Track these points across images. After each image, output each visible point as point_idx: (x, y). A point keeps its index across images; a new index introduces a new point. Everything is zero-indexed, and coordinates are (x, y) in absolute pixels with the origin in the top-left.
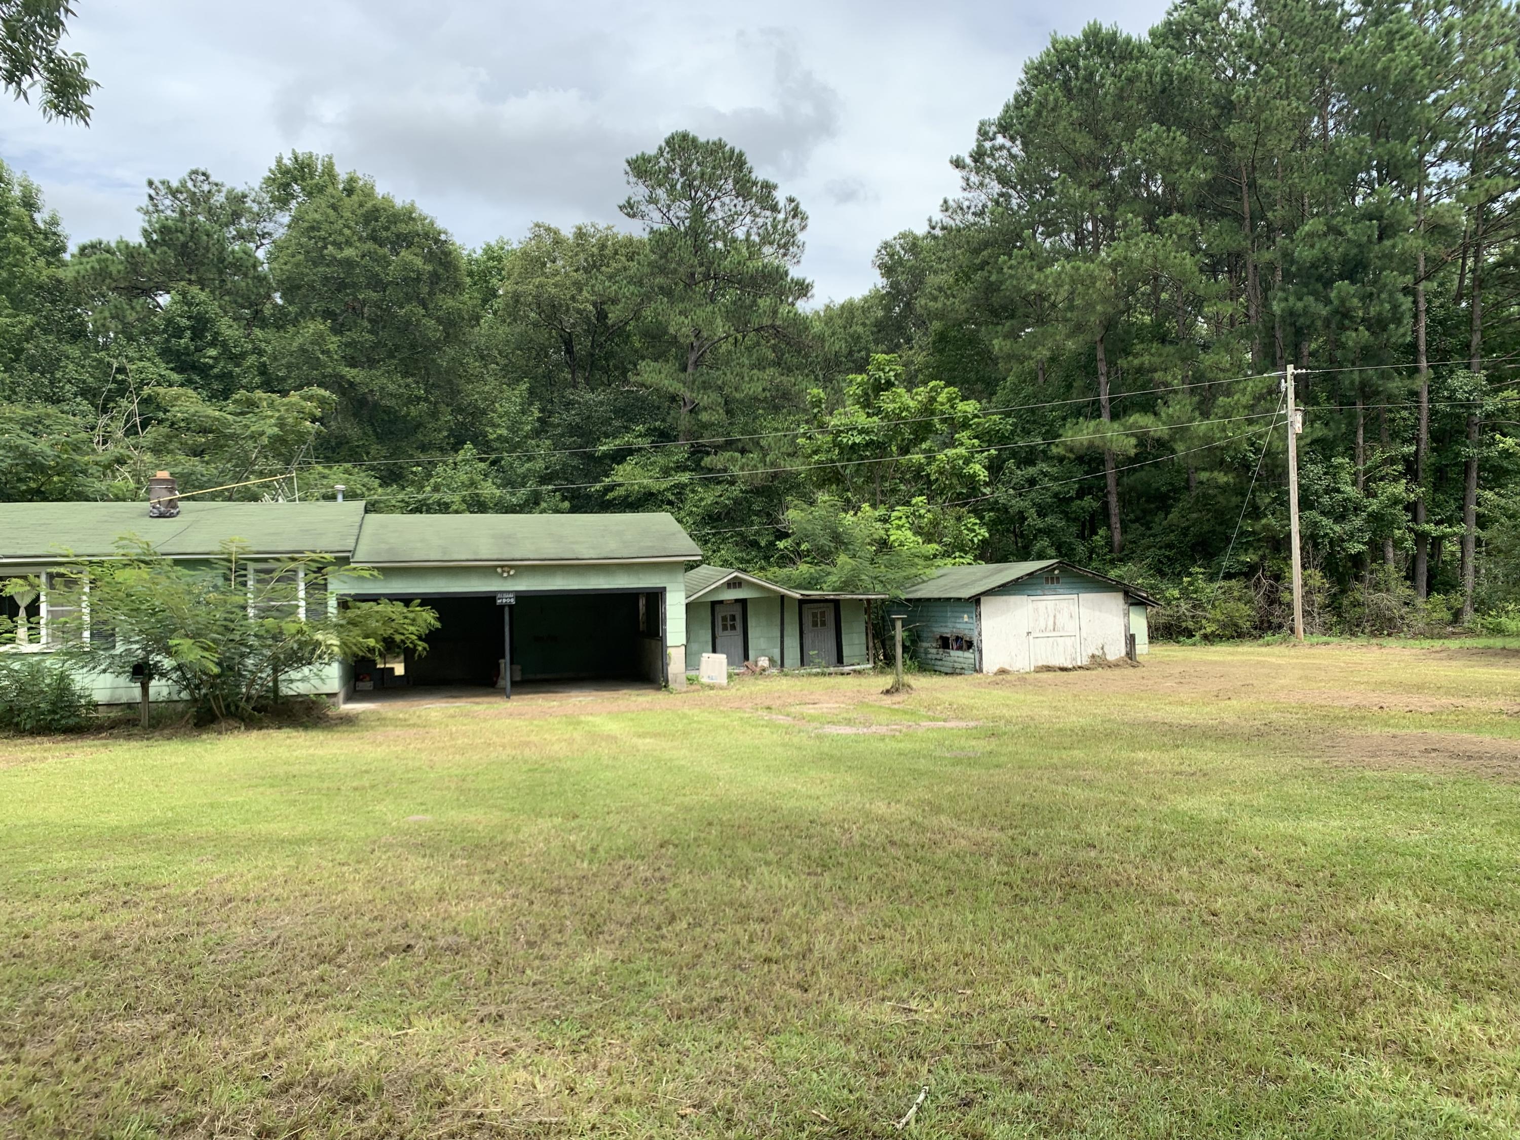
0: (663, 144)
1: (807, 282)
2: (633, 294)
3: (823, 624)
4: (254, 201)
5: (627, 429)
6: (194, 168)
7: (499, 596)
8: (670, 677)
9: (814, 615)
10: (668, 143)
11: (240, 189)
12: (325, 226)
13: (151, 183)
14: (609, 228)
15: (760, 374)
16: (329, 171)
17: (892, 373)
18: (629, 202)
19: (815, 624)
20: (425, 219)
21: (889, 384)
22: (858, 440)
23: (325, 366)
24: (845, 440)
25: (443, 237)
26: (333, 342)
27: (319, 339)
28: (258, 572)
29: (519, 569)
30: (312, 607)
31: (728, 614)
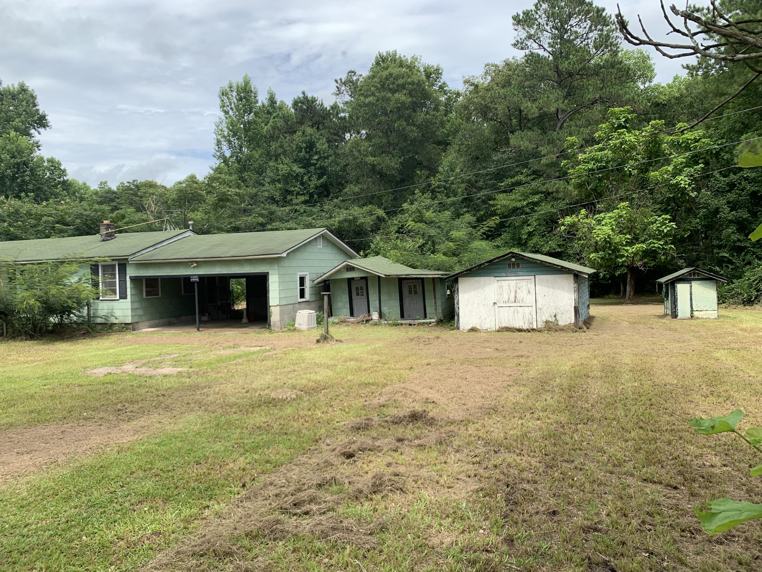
3: (416, 293)
7: (192, 277)
8: (272, 323)
9: (410, 287)
17: (623, 120)
19: (410, 292)
21: (621, 127)
28: (103, 266)
29: (200, 263)
30: (121, 282)
31: (359, 286)
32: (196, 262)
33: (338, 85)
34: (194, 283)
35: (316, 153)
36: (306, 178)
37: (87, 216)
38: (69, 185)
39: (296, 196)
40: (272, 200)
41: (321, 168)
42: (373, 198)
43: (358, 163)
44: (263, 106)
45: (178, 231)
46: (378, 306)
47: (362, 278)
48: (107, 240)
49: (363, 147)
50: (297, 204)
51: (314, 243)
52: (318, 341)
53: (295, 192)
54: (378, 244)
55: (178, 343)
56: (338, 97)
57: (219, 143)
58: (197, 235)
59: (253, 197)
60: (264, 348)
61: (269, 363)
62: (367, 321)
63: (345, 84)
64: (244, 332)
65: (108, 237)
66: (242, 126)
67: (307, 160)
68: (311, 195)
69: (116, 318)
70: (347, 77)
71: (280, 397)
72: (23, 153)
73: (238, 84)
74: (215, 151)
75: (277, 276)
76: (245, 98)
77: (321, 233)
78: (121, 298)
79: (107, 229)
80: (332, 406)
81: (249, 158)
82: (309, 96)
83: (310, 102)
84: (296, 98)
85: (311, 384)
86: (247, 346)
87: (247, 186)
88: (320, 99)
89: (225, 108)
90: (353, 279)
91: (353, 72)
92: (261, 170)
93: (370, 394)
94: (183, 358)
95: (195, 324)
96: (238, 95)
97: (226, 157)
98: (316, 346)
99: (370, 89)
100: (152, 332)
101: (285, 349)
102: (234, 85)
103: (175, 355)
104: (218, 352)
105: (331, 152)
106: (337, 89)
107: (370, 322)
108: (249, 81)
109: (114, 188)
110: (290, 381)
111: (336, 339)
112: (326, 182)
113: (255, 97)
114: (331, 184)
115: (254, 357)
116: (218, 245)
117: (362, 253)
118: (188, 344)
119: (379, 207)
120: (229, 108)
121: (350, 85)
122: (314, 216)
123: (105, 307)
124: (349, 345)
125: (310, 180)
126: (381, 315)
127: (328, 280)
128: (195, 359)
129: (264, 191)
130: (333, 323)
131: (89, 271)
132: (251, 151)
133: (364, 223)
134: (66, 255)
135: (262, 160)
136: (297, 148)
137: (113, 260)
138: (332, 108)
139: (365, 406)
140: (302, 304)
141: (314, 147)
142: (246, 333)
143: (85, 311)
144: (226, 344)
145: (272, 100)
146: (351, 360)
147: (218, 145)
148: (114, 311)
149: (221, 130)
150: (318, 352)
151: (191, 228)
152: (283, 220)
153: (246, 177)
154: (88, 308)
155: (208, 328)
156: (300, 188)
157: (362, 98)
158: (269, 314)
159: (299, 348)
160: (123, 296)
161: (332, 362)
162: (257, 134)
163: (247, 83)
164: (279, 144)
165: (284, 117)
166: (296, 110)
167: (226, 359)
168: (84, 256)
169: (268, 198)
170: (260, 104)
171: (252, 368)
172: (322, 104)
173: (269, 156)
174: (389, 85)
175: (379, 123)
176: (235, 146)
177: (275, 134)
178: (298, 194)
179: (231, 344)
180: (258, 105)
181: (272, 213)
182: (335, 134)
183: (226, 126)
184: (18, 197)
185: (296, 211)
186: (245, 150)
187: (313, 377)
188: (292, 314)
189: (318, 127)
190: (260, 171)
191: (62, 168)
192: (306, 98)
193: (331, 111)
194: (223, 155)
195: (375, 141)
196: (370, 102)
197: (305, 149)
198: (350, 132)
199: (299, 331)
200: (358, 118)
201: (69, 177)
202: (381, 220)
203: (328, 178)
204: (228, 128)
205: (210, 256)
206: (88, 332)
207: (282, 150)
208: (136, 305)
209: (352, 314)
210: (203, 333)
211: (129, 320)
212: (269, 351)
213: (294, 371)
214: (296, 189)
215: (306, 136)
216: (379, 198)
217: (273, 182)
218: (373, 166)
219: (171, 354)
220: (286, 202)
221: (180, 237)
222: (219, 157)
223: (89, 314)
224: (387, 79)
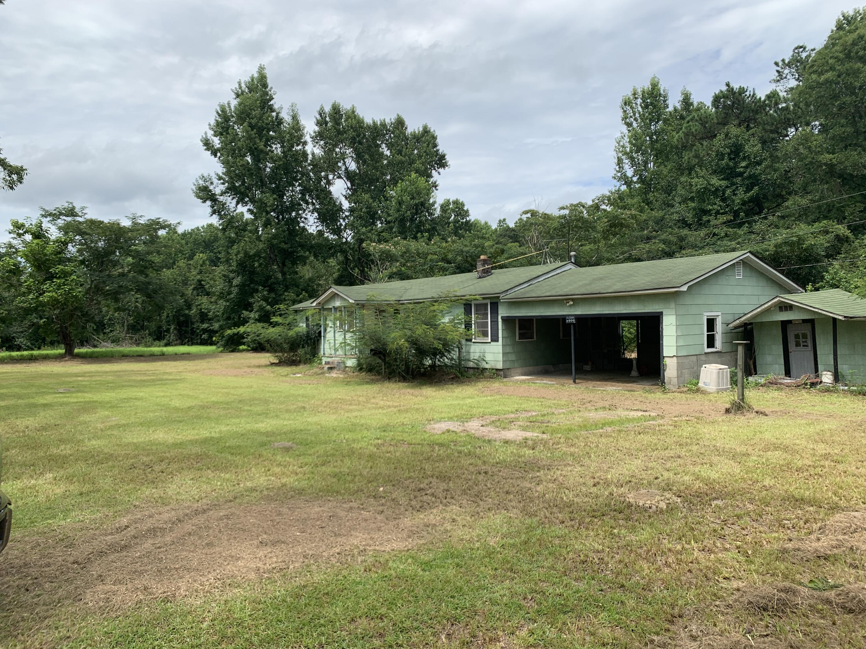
7: (567, 318)
8: (666, 380)
28: (477, 305)
29: (577, 301)
30: (493, 323)
31: (800, 333)
32: (572, 300)
33: (779, 69)
34: (570, 324)
35: (744, 158)
36: (728, 192)
37: (467, 252)
38: (471, 225)
39: (716, 216)
40: (684, 223)
41: (750, 177)
42: (829, 211)
43: (806, 165)
44: (675, 110)
45: (559, 264)
46: (832, 362)
47: (804, 321)
48: (484, 277)
49: (815, 142)
50: (716, 226)
51: (730, 273)
52: (728, 411)
53: (714, 212)
54: (836, 273)
55: (543, 398)
56: (778, 84)
57: (620, 162)
58: (579, 268)
59: (660, 222)
60: (647, 414)
61: (646, 439)
62: (813, 385)
63: (789, 65)
64: (630, 389)
65: (485, 273)
66: (648, 138)
67: (731, 169)
68: (736, 214)
69: (487, 363)
70: (793, 56)
71: (641, 504)
72: (421, 194)
73: (643, 89)
74: (615, 172)
75: (674, 317)
76: (652, 104)
77: (741, 258)
78: (492, 340)
79: (483, 265)
80: (722, 537)
81: (657, 174)
82: (736, 86)
83: (737, 94)
84: (717, 93)
85: (698, 484)
86: (627, 409)
87: (652, 210)
88: (751, 89)
89: (628, 120)
90: (790, 322)
91: (801, 47)
92: (670, 188)
93: (802, 523)
94: (540, 418)
95: (571, 374)
96: (644, 101)
97: (628, 178)
98: (724, 417)
99: (827, 62)
100: (523, 381)
101: (676, 419)
102: (639, 91)
103: (534, 414)
104: (586, 414)
105: (765, 154)
106: (777, 74)
107: (818, 387)
108: (658, 83)
109: (512, 225)
110: (666, 475)
111: (756, 409)
112: (757, 194)
113: (665, 101)
114: (765, 197)
115: (630, 426)
116: (601, 279)
117: (809, 287)
118: (555, 400)
119: (840, 222)
120: (632, 119)
121: (797, 66)
122: (740, 240)
123: (477, 351)
124: (777, 422)
125: (735, 195)
126: (837, 378)
127: (751, 324)
128: (554, 421)
129: (672, 213)
130: (757, 384)
131: (463, 310)
132: (658, 167)
133: (815, 245)
134: (440, 294)
135: (671, 177)
136: (717, 155)
137: (484, 298)
138: (768, 97)
139: (785, 551)
140: (711, 355)
141: (741, 151)
142: (631, 391)
143: (455, 355)
144: (601, 404)
145: (686, 101)
146: (776, 448)
147: (618, 164)
148: (486, 355)
149: (623, 147)
150: (725, 428)
151: (573, 260)
152: (696, 246)
153: (651, 199)
154: (459, 350)
155: (587, 380)
156: (720, 206)
157: (814, 76)
158: (662, 368)
159: (698, 418)
160: (495, 339)
161: (743, 449)
162: (666, 146)
163: (655, 86)
164: (693, 153)
165: (700, 119)
166: (717, 108)
167: (592, 425)
168: (458, 294)
169: (679, 221)
170: (671, 109)
171: (621, 442)
172: (754, 94)
173: (680, 170)
174: (857, 53)
175: (840, 108)
176: (639, 163)
177: (688, 142)
178: (718, 213)
179: (607, 404)
180: (667, 110)
181: (682, 239)
182: (772, 132)
183: (628, 140)
184: (415, 238)
185: (714, 234)
186: (651, 165)
187: (706, 472)
188: (695, 368)
189: (748, 125)
190: (669, 190)
191: (465, 209)
192: (730, 90)
193: (767, 102)
194: (625, 175)
195: (837, 131)
196: (827, 81)
197: (729, 154)
198: (795, 125)
199: (704, 392)
200: (808, 105)
201: (472, 217)
202: (842, 240)
203: (761, 189)
204: (630, 142)
205: (588, 292)
206: (457, 377)
207: (697, 161)
208: (509, 349)
209: (788, 373)
210: (580, 386)
211: (500, 366)
212: (654, 419)
213: (679, 457)
214: (715, 207)
215: (730, 139)
216: (841, 210)
217: (684, 201)
218: (831, 166)
219: (529, 411)
220: (700, 224)
221: (559, 271)
222: (620, 179)
223: (459, 358)
224: (854, 44)
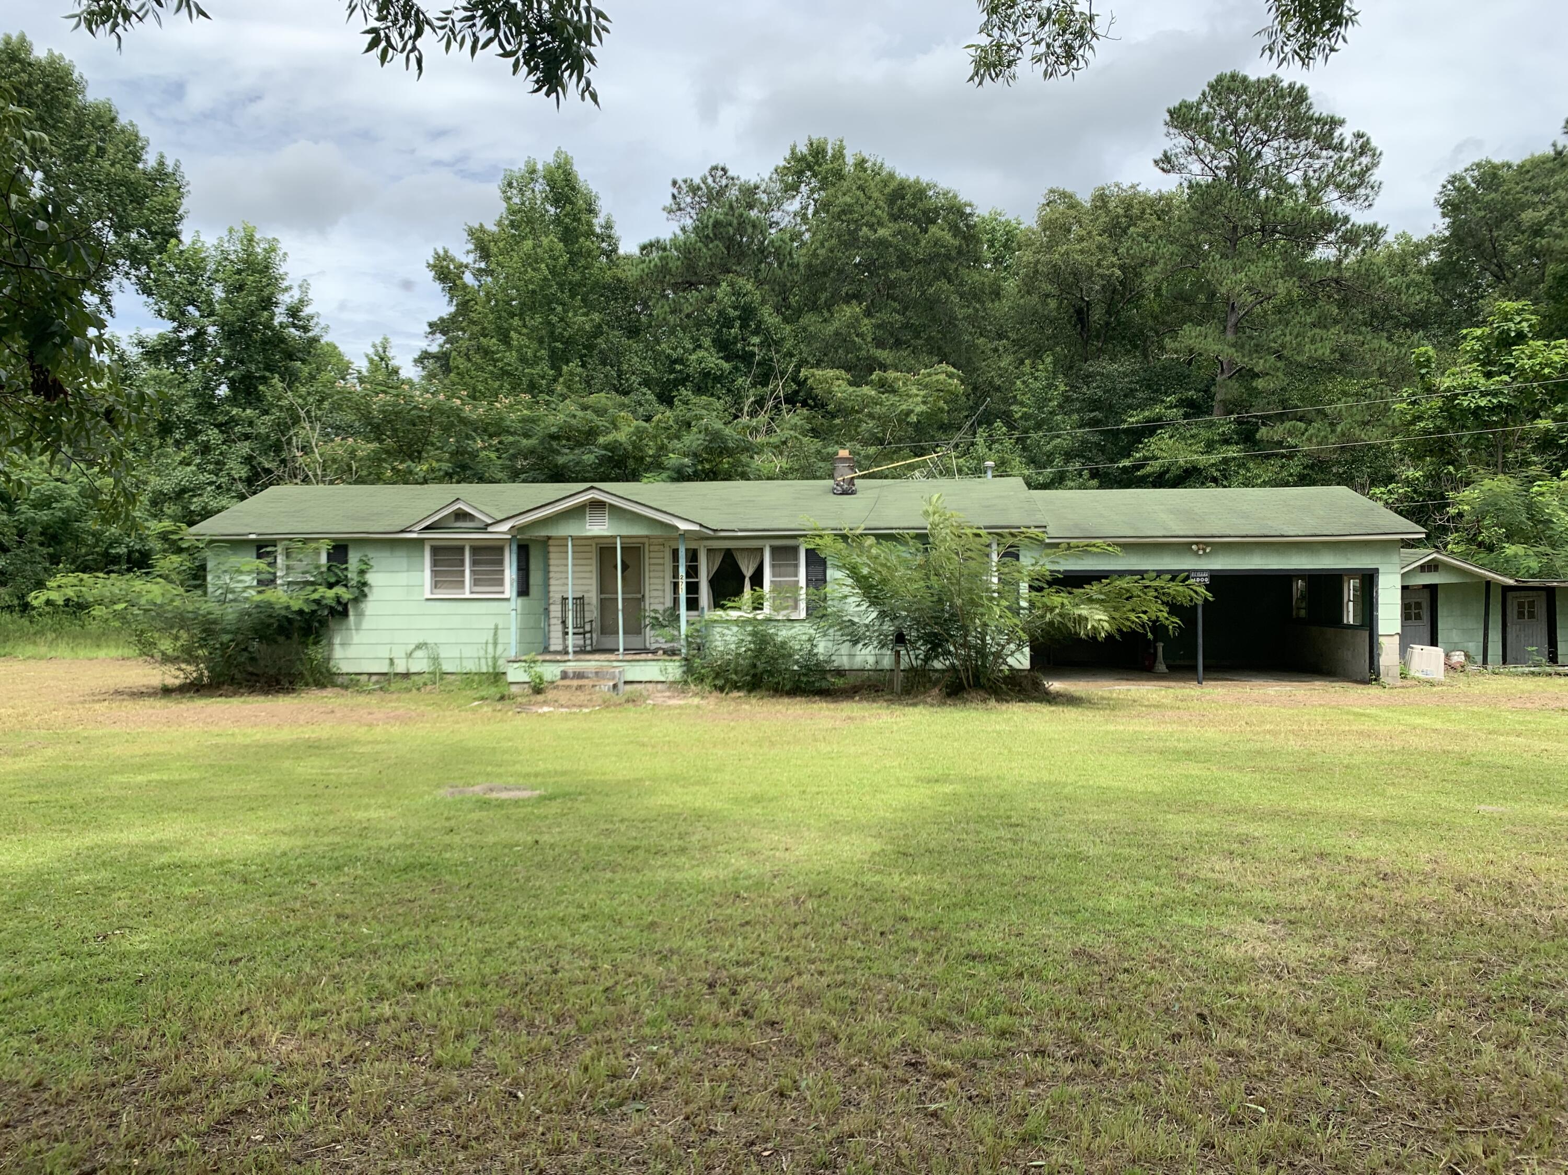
0: (1207, 90)
1: (1379, 227)
2: (1172, 253)
4: (764, 192)
5: (1155, 401)
6: (714, 164)
8: (1382, 669)
9: (1521, 605)
10: (1212, 87)
11: (753, 180)
12: (857, 208)
13: (674, 183)
14: (1133, 187)
15: (1323, 333)
16: (839, 155)
17: (1525, 324)
18: (1165, 155)
19: (1521, 615)
20: (948, 192)
21: (1521, 337)
22: (1483, 402)
23: (860, 349)
24: (1465, 403)
25: (968, 210)
26: (866, 325)
27: (854, 324)
29: (1215, 547)
48: (854, 492)
65: (853, 484)
75: (1398, 576)
